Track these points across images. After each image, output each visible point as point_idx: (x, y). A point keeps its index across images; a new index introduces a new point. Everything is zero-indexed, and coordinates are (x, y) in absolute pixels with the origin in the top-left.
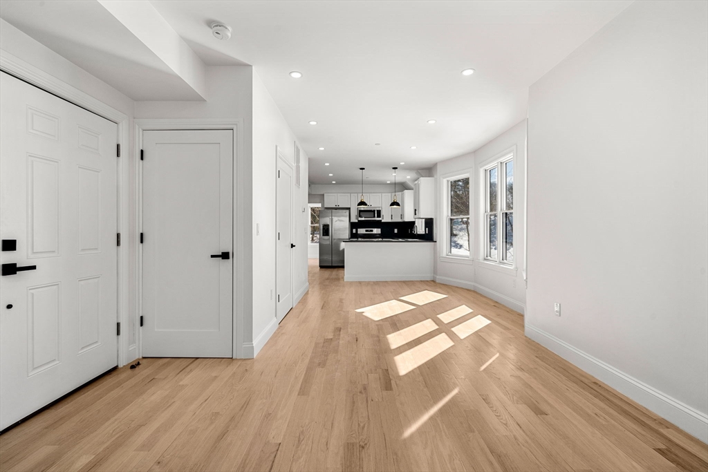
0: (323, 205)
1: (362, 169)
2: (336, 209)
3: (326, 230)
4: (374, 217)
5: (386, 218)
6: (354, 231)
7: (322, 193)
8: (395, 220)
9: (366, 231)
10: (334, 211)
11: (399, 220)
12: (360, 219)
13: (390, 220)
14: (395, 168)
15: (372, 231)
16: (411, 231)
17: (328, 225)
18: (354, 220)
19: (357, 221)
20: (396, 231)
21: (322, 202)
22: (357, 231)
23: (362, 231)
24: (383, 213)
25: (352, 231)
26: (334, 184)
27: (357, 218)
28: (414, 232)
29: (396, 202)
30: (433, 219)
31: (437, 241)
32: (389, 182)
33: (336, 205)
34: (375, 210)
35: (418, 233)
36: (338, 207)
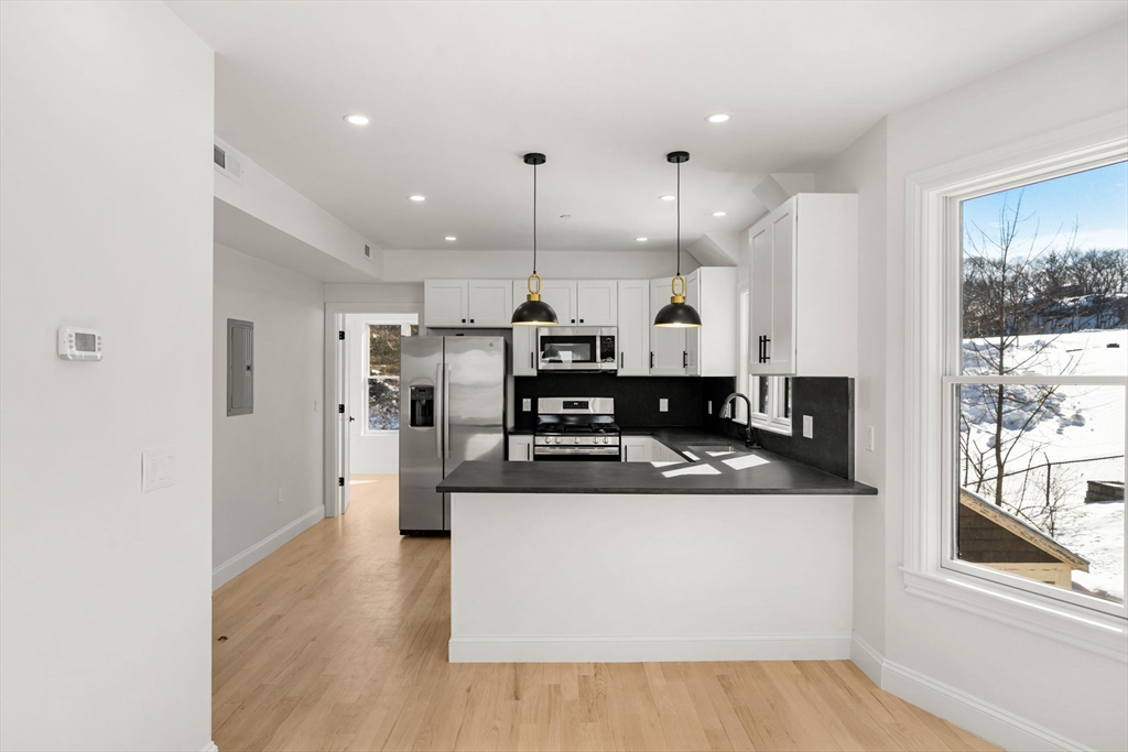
0: (421, 318)
1: (534, 159)
2: (460, 332)
3: (423, 408)
4: (593, 359)
5: (632, 362)
6: (527, 404)
7: (417, 279)
8: (659, 371)
9: (567, 405)
10: (452, 340)
11: (677, 370)
13: (645, 372)
14: (678, 157)
15: (585, 405)
16: (718, 407)
17: (431, 390)
18: (523, 368)
19: (534, 373)
20: (664, 405)
21: (419, 306)
22: (534, 405)
23: (550, 407)
24: (621, 346)
25: (518, 405)
26: (451, 246)
27: (534, 361)
28: (733, 415)
29: (682, 306)
30: (845, 379)
31: (874, 491)
32: (642, 239)
33: (464, 321)
34: (595, 337)
35: (754, 424)
36: (471, 325)
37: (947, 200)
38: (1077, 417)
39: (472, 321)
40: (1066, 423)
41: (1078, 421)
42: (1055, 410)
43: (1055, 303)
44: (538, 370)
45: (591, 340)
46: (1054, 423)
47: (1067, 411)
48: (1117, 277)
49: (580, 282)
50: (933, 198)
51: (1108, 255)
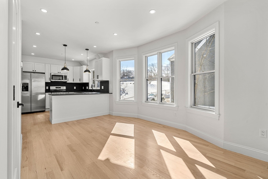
1: (65, 45)
3: (25, 88)
4: (63, 80)
5: (70, 81)
8: (75, 82)
9: (56, 88)
10: (33, 74)
11: (79, 82)
12: (52, 80)
13: (72, 82)
15: (60, 88)
17: (28, 84)
18: (48, 81)
19: (50, 82)
20: (75, 88)
22: (49, 88)
23: (53, 88)
24: (68, 77)
25: (46, 88)
26: (32, 56)
27: (50, 79)
28: (88, 88)
29: (88, 70)
30: (108, 81)
31: (112, 93)
32: (73, 60)
33: (33, 71)
34: (63, 76)
35: (93, 89)
36: (35, 72)
37: (119, 61)
38: (127, 93)
39: (35, 71)
40: (126, 94)
41: (127, 94)
42: (124, 92)
43: (124, 78)
44: (51, 81)
45: (62, 76)
46: (124, 94)
47: (126, 92)
48: (131, 74)
49: (60, 66)
50: (118, 60)
51: (130, 71)
